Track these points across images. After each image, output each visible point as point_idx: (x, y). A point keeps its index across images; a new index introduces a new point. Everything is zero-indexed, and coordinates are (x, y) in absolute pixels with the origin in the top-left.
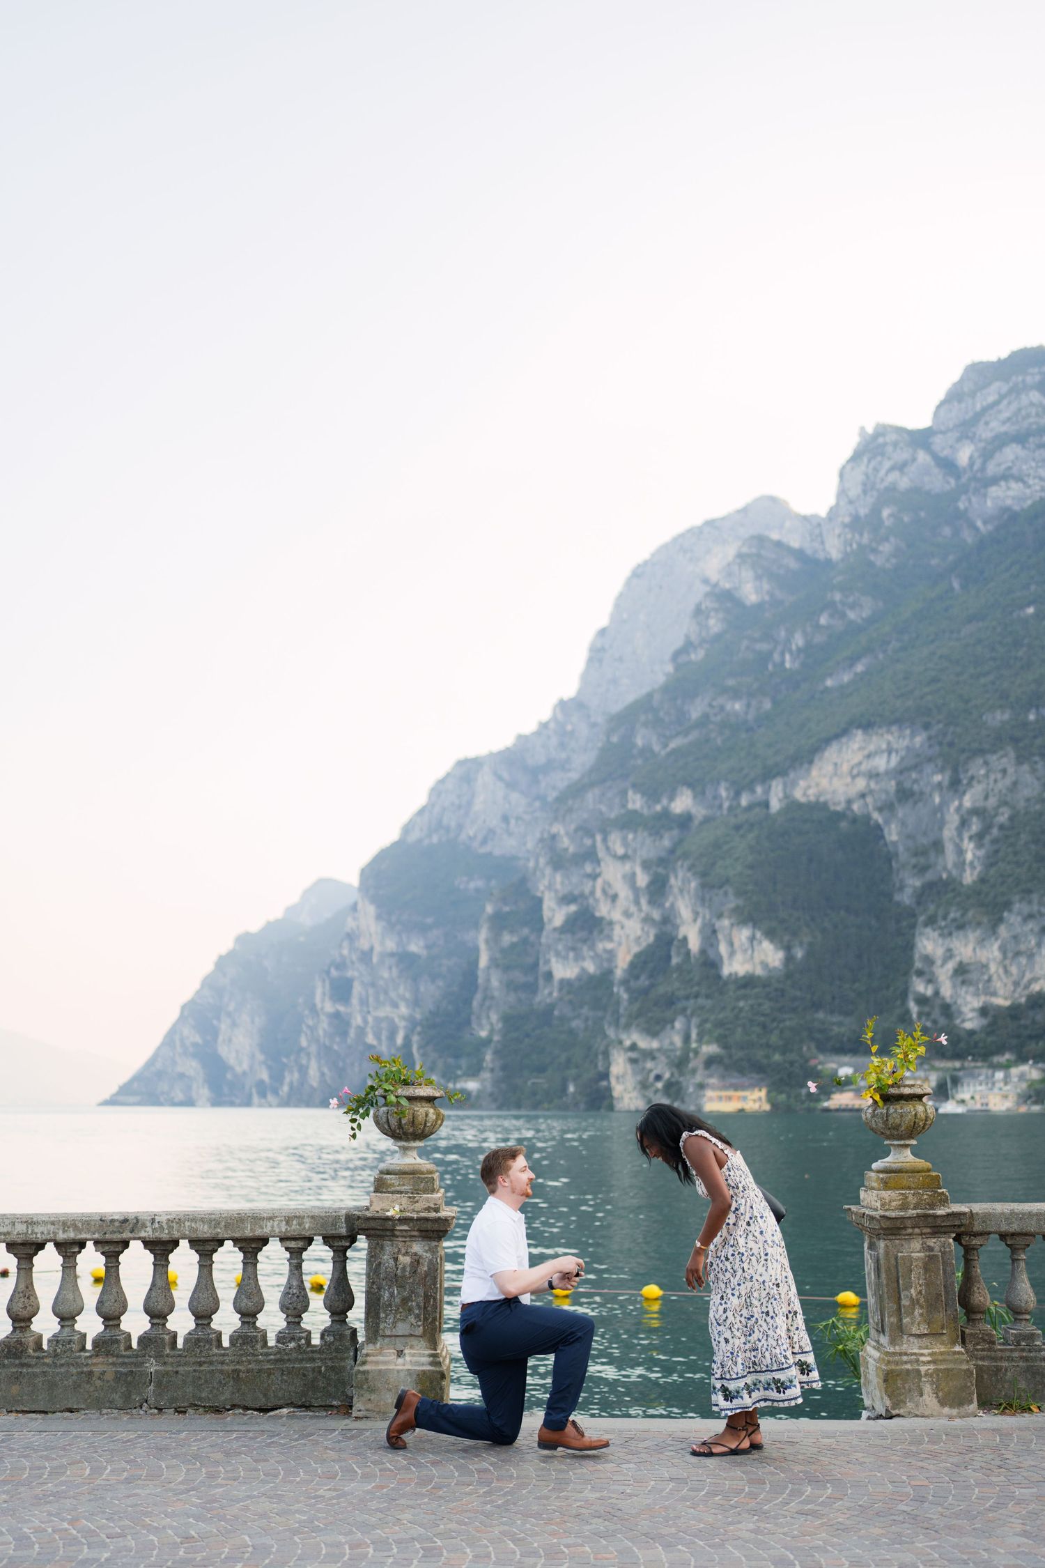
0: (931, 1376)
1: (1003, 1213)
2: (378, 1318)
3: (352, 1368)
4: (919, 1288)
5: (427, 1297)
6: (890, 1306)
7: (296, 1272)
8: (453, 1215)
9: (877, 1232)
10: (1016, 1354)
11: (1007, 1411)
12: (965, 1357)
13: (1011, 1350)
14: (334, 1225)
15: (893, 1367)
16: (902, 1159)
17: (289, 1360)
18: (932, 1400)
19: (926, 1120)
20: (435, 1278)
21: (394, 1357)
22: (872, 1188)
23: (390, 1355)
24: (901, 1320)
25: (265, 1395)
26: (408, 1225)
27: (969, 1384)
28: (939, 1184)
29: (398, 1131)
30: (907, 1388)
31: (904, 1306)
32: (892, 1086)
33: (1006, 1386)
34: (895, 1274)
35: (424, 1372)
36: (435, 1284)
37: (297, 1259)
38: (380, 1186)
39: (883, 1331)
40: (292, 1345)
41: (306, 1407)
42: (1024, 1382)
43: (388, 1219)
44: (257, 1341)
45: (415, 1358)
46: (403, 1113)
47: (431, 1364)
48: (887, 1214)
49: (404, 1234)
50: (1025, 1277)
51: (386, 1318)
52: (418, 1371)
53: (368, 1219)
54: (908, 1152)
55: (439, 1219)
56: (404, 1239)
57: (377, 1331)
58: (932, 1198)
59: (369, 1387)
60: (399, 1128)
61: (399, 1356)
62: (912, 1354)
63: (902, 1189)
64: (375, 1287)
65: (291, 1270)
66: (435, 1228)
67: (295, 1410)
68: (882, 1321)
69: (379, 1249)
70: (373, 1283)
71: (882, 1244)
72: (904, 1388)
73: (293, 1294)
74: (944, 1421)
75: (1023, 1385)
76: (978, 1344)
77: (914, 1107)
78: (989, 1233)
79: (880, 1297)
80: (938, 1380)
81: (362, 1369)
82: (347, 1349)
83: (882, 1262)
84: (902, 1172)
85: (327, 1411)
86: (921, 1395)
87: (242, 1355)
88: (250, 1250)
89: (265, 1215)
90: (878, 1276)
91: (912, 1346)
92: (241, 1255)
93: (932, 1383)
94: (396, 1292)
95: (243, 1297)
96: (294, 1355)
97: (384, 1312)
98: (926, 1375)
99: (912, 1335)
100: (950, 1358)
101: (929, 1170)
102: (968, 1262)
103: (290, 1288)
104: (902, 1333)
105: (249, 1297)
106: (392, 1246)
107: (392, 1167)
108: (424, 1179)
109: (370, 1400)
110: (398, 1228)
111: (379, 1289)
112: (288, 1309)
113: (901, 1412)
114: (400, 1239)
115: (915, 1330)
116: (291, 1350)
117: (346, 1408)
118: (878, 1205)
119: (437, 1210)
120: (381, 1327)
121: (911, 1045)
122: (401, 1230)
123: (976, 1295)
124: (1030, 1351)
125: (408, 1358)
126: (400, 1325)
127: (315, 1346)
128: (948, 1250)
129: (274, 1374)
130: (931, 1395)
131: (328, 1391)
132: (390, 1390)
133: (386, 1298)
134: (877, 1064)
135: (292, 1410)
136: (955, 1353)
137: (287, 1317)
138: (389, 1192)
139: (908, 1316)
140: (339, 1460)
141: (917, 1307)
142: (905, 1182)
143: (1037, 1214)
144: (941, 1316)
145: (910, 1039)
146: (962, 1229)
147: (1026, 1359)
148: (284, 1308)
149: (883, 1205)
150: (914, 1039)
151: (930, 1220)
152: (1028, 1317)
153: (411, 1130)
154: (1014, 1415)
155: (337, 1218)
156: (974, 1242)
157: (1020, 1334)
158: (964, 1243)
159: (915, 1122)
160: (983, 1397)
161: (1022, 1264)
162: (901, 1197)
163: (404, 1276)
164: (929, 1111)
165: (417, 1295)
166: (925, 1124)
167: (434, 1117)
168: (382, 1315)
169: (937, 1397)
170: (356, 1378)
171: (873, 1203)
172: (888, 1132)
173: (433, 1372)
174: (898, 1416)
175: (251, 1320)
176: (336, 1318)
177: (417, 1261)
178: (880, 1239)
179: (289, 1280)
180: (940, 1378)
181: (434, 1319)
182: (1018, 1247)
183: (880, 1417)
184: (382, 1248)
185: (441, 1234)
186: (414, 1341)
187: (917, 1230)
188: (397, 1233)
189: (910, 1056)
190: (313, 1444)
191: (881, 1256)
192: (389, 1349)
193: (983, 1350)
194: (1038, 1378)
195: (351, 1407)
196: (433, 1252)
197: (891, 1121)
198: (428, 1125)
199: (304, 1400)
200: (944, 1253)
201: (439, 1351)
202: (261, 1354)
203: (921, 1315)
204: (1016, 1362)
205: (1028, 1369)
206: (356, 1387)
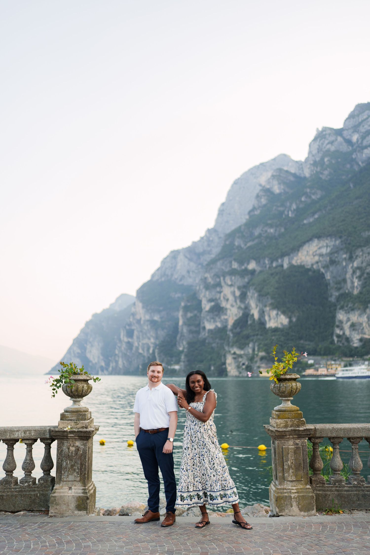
0: (296, 498)
1: (329, 429)
2: (61, 473)
3: (50, 494)
4: (292, 461)
5: (82, 464)
6: (280, 469)
7: (29, 453)
8: (93, 429)
9: (274, 437)
10: (334, 489)
11: (329, 513)
12: (311, 490)
13: (332, 487)
14: (44, 434)
15: (280, 495)
16: (286, 406)
17: (24, 491)
18: (296, 509)
19: (297, 389)
20: (86, 456)
21: (67, 490)
22: (274, 418)
23: (66, 489)
24: (284, 475)
25: (14, 506)
26: (73, 434)
27: (312, 502)
28: (302, 417)
29: (71, 394)
30: (286, 503)
31: (285, 469)
32: (282, 375)
33: (329, 502)
34: (282, 455)
35: (79, 496)
36: (85, 459)
37: (29, 448)
38: (63, 417)
39: (277, 479)
40: (26, 484)
41: (32, 511)
42: (337, 500)
43: (64, 432)
44: (11, 483)
45: (76, 491)
46: (72, 386)
47: (83, 493)
48: (278, 429)
49: (72, 438)
50: (338, 456)
51: (64, 473)
52: (77, 496)
53: (56, 432)
54: (289, 403)
55: (87, 431)
56: (72, 440)
57: (61, 479)
58: (298, 422)
59: (56, 503)
60: (71, 393)
61: (69, 489)
62: (288, 489)
63: (286, 418)
64: (60, 460)
65: (27, 453)
66: (85, 436)
67: (27, 512)
68: (276, 474)
69: (62, 444)
70: (59, 458)
71: (276, 442)
72: (284, 504)
73: (27, 463)
74: (300, 518)
75: (336, 502)
76: (317, 484)
77: (291, 384)
78: (323, 437)
79: (276, 465)
80: (299, 500)
81: (53, 495)
82: (49, 486)
83: (276, 450)
84: (286, 412)
85: (40, 512)
86: (292, 507)
87: (5, 489)
88: (10, 444)
89: (15, 430)
90: (275, 455)
91: (288, 486)
92: (6, 446)
93: (296, 502)
94: (68, 462)
95: (6, 464)
96: (27, 489)
97: (64, 471)
98: (294, 498)
99: (288, 481)
100: (303, 490)
101: (298, 411)
102: (314, 449)
103: (26, 460)
104: (284, 480)
105: (8, 464)
106: (67, 443)
107: (69, 409)
108: (81, 414)
109: (56, 508)
110: (69, 435)
111: (62, 461)
112: (25, 469)
113: (283, 514)
114: (71, 440)
115: (290, 479)
116: (26, 486)
117: (46, 512)
118: (275, 425)
119: (86, 428)
120: (62, 477)
121: (291, 357)
122: (71, 436)
123: (317, 463)
124: (340, 487)
125: (73, 490)
126: (70, 476)
127: (37, 484)
128: (304, 444)
129: (18, 497)
130: (296, 506)
131: (40, 504)
132: (65, 504)
133: (64, 465)
134: (276, 365)
135: (25, 512)
136: (307, 489)
137: (25, 472)
138: (66, 420)
139: (287, 473)
140: (28, 541)
141: (291, 469)
142: (287, 415)
143: (344, 429)
144: (301, 473)
145: (290, 354)
146: (311, 436)
147: (338, 491)
148: (23, 469)
149: (277, 426)
150: (292, 354)
151: (297, 432)
152: (339, 472)
153: (76, 394)
154: (332, 515)
155: (45, 431)
156: (316, 441)
157: (336, 480)
158: (312, 441)
159: (291, 390)
160: (319, 507)
161: (338, 450)
162: (285, 422)
163: (72, 456)
164: (298, 385)
165: (78, 464)
166: (296, 391)
167: (87, 388)
168: (63, 472)
169: (299, 507)
170: (51, 499)
171: (274, 424)
172: (280, 394)
173: (84, 496)
174: (282, 515)
175: (10, 474)
176: (45, 473)
177: (78, 449)
178: (275, 440)
179: (26, 457)
180: (300, 499)
181: (85, 474)
182: (335, 443)
183: (274, 516)
184: (63, 444)
185: (88, 438)
186: (76, 483)
187: (291, 436)
188: (69, 438)
189: (290, 362)
190: (23, 531)
191: (276, 447)
192: (65, 486)
193: (320, 487)
194: (343, 499)
195: (48, 511)
196: (85, 445)
197: (281, 389)
198: (84, 391)
199: (30, 508)
200: (303, 446)
201: (87, 488)
202: (13, 488)
203: (293, 472)
204: (333, 492)
205: (339, 495)
206: (50, 503)
